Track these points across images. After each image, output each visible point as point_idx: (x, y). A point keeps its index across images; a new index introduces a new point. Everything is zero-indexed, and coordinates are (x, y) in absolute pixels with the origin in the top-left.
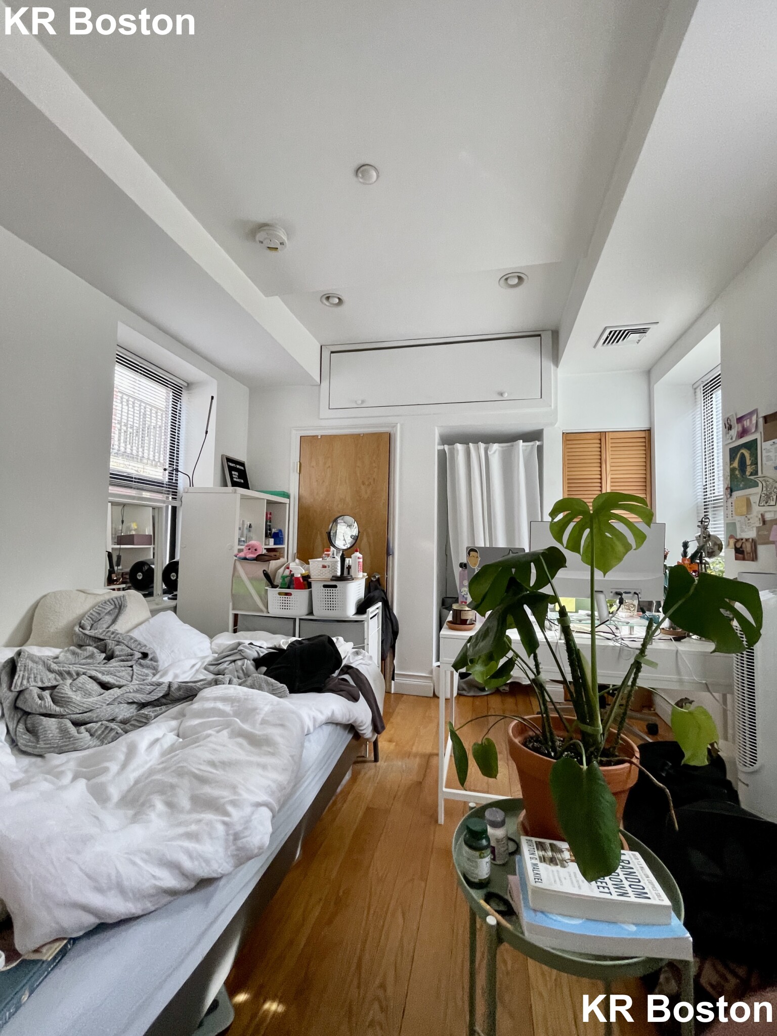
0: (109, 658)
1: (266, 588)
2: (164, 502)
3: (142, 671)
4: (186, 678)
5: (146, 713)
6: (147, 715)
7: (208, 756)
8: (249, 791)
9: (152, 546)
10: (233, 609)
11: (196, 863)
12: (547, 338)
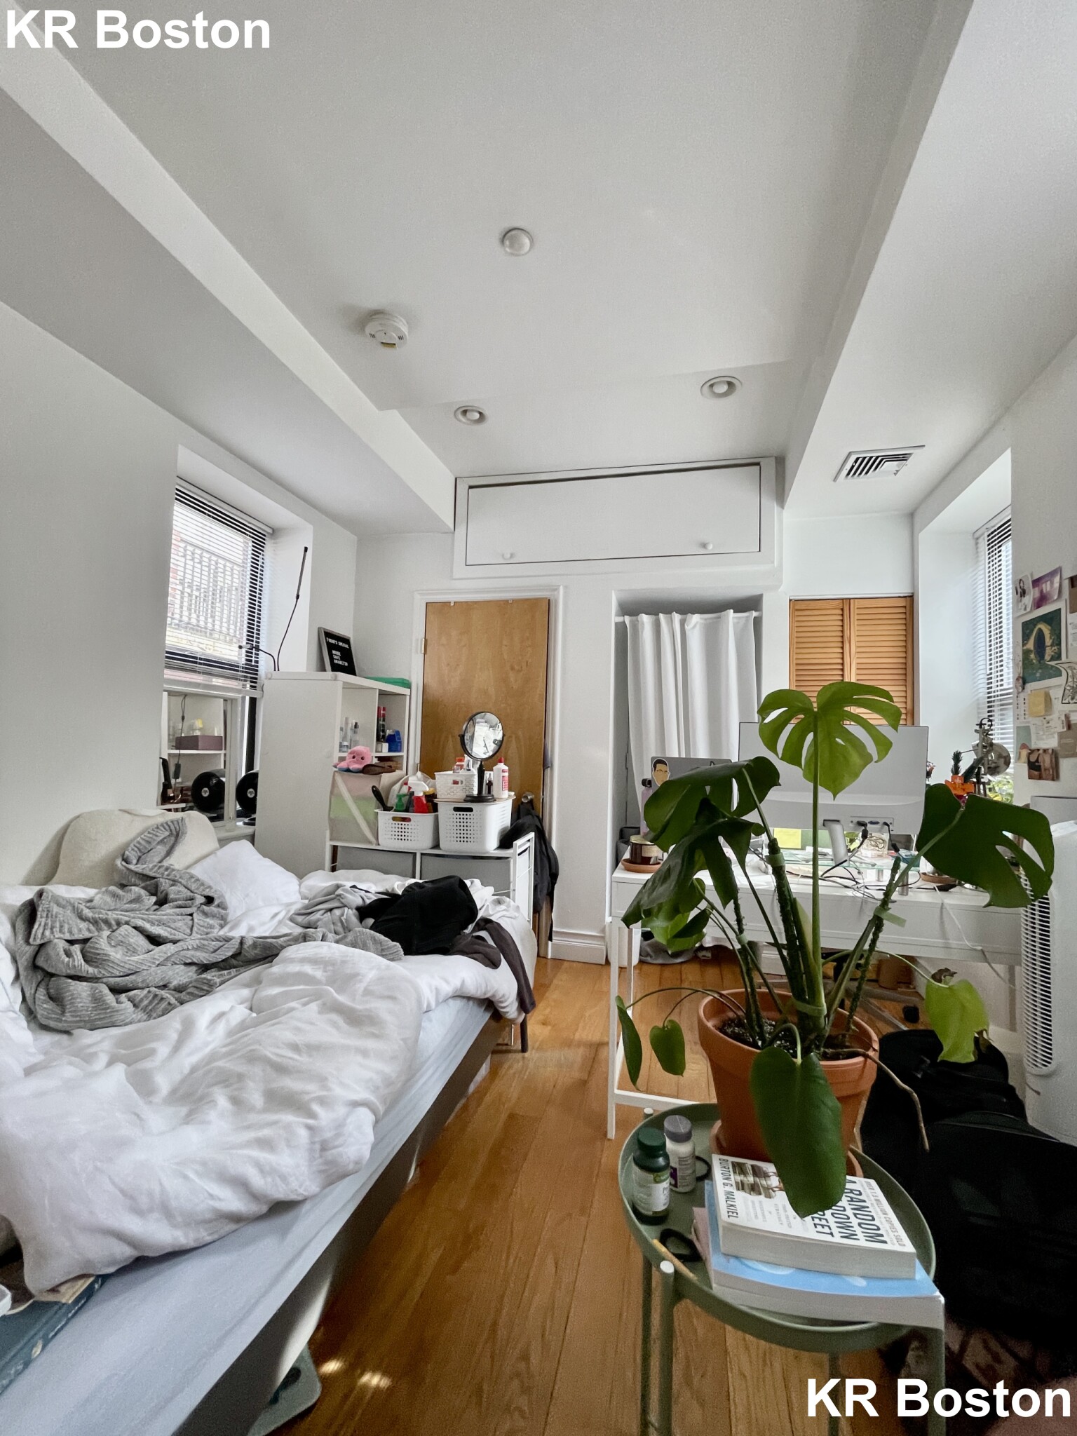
0: (162, 902)
1: (376, 811)
2: (239, 691)
3: (204, 922)
4: (265, 931)
5: (209, 977)
6: (210, 980)
7: (289, 1036)
8: (342, 1084)
9: (222, 752)
10: (331, 840)
11: (269, 1180)
12: (769, 468)
